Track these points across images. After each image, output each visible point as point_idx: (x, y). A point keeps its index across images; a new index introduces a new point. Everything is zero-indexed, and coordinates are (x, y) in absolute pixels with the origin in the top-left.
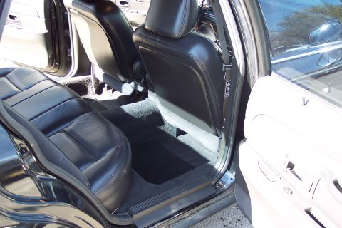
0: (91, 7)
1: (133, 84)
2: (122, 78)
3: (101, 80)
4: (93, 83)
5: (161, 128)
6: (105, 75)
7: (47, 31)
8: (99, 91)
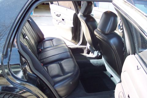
0: (85, 18)
1: (97, 51)
2: (94, 49)
3: (89, 48)
4: (86, 49)
5: (105, 72)
6: (90, 47)
7: (73, 26)
8: (88, 53)
